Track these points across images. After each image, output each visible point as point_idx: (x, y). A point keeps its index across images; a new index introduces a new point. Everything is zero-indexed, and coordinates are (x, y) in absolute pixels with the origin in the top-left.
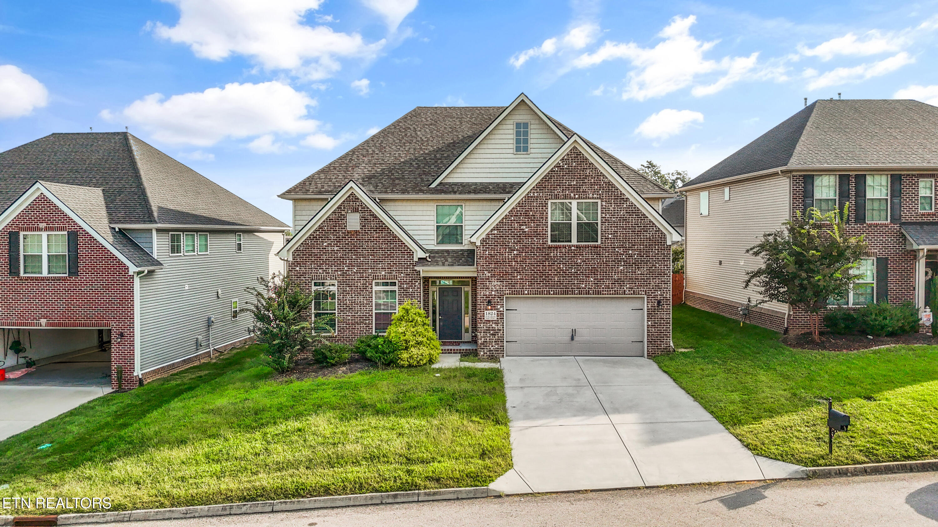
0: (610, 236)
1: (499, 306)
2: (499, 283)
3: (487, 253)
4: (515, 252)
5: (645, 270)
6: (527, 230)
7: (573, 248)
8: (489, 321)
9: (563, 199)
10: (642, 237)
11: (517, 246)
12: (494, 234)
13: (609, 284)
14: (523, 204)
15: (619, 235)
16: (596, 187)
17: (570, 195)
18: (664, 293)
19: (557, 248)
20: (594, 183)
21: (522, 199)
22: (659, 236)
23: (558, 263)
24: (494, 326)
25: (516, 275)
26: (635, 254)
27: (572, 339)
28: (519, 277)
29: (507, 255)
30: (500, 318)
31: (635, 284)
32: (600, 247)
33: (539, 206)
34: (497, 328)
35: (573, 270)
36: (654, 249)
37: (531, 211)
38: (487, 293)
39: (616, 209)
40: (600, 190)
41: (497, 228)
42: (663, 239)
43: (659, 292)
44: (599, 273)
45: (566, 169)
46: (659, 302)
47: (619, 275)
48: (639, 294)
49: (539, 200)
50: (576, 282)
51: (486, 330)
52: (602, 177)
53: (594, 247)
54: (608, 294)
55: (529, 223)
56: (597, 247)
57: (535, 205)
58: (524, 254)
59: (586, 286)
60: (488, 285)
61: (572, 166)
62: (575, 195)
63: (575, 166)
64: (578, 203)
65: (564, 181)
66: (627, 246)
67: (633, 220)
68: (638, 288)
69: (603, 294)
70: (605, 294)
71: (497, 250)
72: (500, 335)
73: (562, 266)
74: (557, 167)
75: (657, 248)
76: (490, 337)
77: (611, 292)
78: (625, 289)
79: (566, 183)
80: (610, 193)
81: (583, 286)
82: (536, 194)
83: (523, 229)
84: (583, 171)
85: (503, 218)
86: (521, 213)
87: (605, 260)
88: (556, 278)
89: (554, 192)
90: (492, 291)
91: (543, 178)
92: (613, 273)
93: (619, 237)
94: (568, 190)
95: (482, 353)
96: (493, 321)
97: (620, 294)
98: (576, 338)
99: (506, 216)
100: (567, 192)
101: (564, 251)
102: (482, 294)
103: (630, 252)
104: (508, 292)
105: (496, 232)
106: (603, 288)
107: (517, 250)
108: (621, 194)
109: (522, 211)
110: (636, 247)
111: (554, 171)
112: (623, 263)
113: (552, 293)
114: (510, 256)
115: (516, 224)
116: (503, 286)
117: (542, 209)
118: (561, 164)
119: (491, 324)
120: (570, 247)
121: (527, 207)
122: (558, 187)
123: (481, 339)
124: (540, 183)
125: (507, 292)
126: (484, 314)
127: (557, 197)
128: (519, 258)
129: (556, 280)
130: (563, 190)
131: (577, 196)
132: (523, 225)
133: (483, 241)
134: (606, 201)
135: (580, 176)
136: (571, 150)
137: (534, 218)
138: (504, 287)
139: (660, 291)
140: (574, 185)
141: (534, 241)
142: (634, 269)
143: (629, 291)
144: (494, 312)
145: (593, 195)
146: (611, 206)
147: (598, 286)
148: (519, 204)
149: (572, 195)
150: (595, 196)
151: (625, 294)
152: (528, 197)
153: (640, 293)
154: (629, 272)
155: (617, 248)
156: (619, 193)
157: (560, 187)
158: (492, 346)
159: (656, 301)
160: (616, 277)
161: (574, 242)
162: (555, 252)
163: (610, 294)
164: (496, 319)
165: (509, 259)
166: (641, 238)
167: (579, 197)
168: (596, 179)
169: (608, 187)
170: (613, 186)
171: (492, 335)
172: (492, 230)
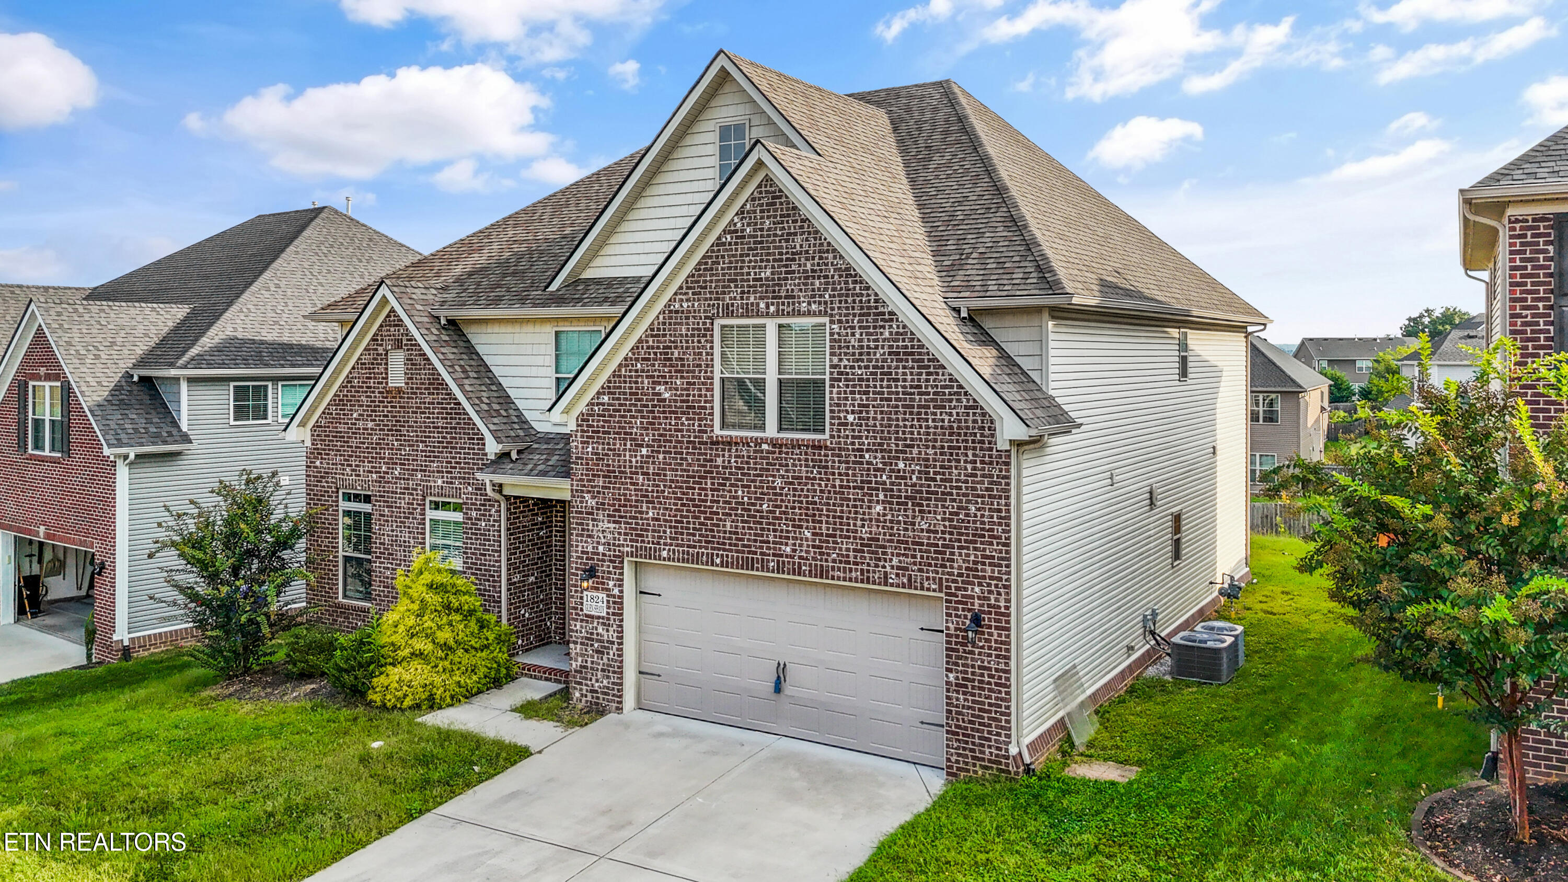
0: (851, 418)
1: (611, 583)
2: (612, 525)
3: (590, 449)
4: (644, 451)
5: (937, 520)
6: (667, 395)
7: (765, 447)
8: (592, 617)
9: (742, 316)
10: (930, 423)
11: (647, 435)
12: (603, 404)
13: (848, 550)
14: (659, 329)
15: (872, 415)
16: (817, 282)
17: (758, 304)
18: (990, 592)
19: (729, 443)
20: (813, 271)
21: (658, 317)
22: (975, 421)
23: (731, 485)
24: (600, 630)
25: (644, 509)
26: (913, 472)
27: (778, 689)
28: (651, 514)
29: (628, 458)
30: (614, 614)
31: (914, 557)
32: (826, 448)
33: (693, 336)
34: (606, 638)
35: (765, 506)
36: (962, 458)
37: (676, 348)
38: (590, 549)
39: (865, 344)
40: (826, 290)
41: (606, 389)
42: (987, 432)
43: (977, 589)
44: (824, 519)
45: (750, 236)
46: (977, 620)
47: (874, 529)
48: (922, 589)
49: (691, 320)
50: (771, 539)
51: (587, 638)
52: (831, 256)
53: (814, 447)
54: (845, 579)
55: (671, 377)
56: (820, 448)
57: (684, 332)
58: (661, 456)
59: (794, 551)
60: (590, 527)
61: (762, 230)
62: (768, 307)
63: (769, 229)
64: (780, 326)
65: (746, 270)
66: (894, 447)
67: (907, 375)
68: (920, 570)
69: (833, 578)
70: (839, 578)
71: (608, 444)
72: (611, 656)
73: (740, 493)
74: (730, 232)
75: (971, 457)
76: (593, 657)
77: (854, 574)
78: (888, 569)
79: (749, 274)
80: (850, 299)
81: (788, 549)
82: (685, 305)
83: (660, 394)
84: (787, 241)
85: (620, 365)
86: (655, 354)
87: (838, 483)
88: (728, 524)
89: (723, 300)
90: (598, 543)
91: (699, 263)
92: (859, 523)
93: (871, 422)
94: (755, 292)
95: (577, 694)
96: (599, 617)
97: (874, 583)
98: (788, 689)
99: (626, 359)
100: (752, 300)
101: (745, 453)
102: (580, 549)
103: (901, 465)
104: (629, 549)
105: (606, 399)
106: (834, 561)
107: (648, 446)
108: (876, 301)
109: (658, 348)
110: (915, 450)
111: (724, 244)
112: (881, 497)
113: (718, 561)
114: (634, 460)
115: (646, 381)
116: (620, 533)
117: (699, 342)
118: (739, 225)
119: (595, 624)
120: (758, 442)
121: (668, 338)
122: (732, 285)
123: (576, 660)
124: (693, 276)
125: (626, 549)
126: (582, 598)
127: (729, 314)
128: (651, 467)
129: (728, 529)
130: (743, 292)
131: (772, 309)
132: (659, 383)
133: (583, 419)
134: (840, 322)
135: (781, 254)
136: (760, 186)
137: (683, 365)
138: (622, 537)
139: (980, 584)
140: (767, 279)
141: (683, 424)
142: (910, 513)
143: (897, 575)
144: (601, 595)
145: (809, 304)
146: (853, 334)
147: (821, 554)
148: (652, 330)
149: (762, 305)
150: (814, 307)
151: (886, 585)
152: (670, 312)
153: (926, 585)
154: (899, 522)
155: (868, 451)
156: (872, 298)
157: (736, 287)
158: (597, 681)
159: (969, 615)
160: (864, 533)
161: (771, 430)
162: (727, 454)
163: (850, 580)
164: (604, 614)
165: (631, 467)
166: (928, 427)
167: (778, 311)
168: (817, 260)
169: (846, 283)
170: (857, 279)
171: (598, 652)
172: (598, 393)
